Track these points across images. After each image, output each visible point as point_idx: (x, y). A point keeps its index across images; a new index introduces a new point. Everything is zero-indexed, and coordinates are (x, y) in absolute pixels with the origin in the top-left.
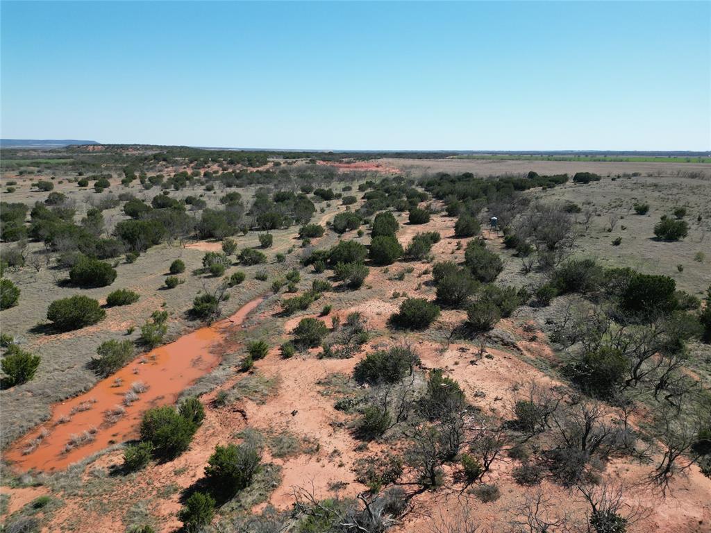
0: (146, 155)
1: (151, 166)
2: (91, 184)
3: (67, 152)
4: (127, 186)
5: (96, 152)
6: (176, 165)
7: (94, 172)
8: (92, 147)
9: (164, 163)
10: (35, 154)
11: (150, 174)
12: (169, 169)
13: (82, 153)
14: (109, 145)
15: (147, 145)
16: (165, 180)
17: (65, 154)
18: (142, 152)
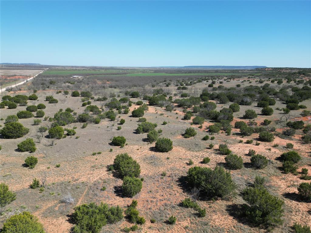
0: (292, 72)
1: (297, 77)
2: (276, 82)
3: (257, 71)
4: (289, 83)
5: (269, 71)
6: (309, 76)
7: (274, 78)
8: (267, 69)
9: (303, 75)
10: (245, 71)
11: (297, 80)
12: (305, 78)
13: (263, 71)
14: (275, 68)
15: (292, 68)
16: (305, 82)
17: (256, 72)
18: (290, 71)
